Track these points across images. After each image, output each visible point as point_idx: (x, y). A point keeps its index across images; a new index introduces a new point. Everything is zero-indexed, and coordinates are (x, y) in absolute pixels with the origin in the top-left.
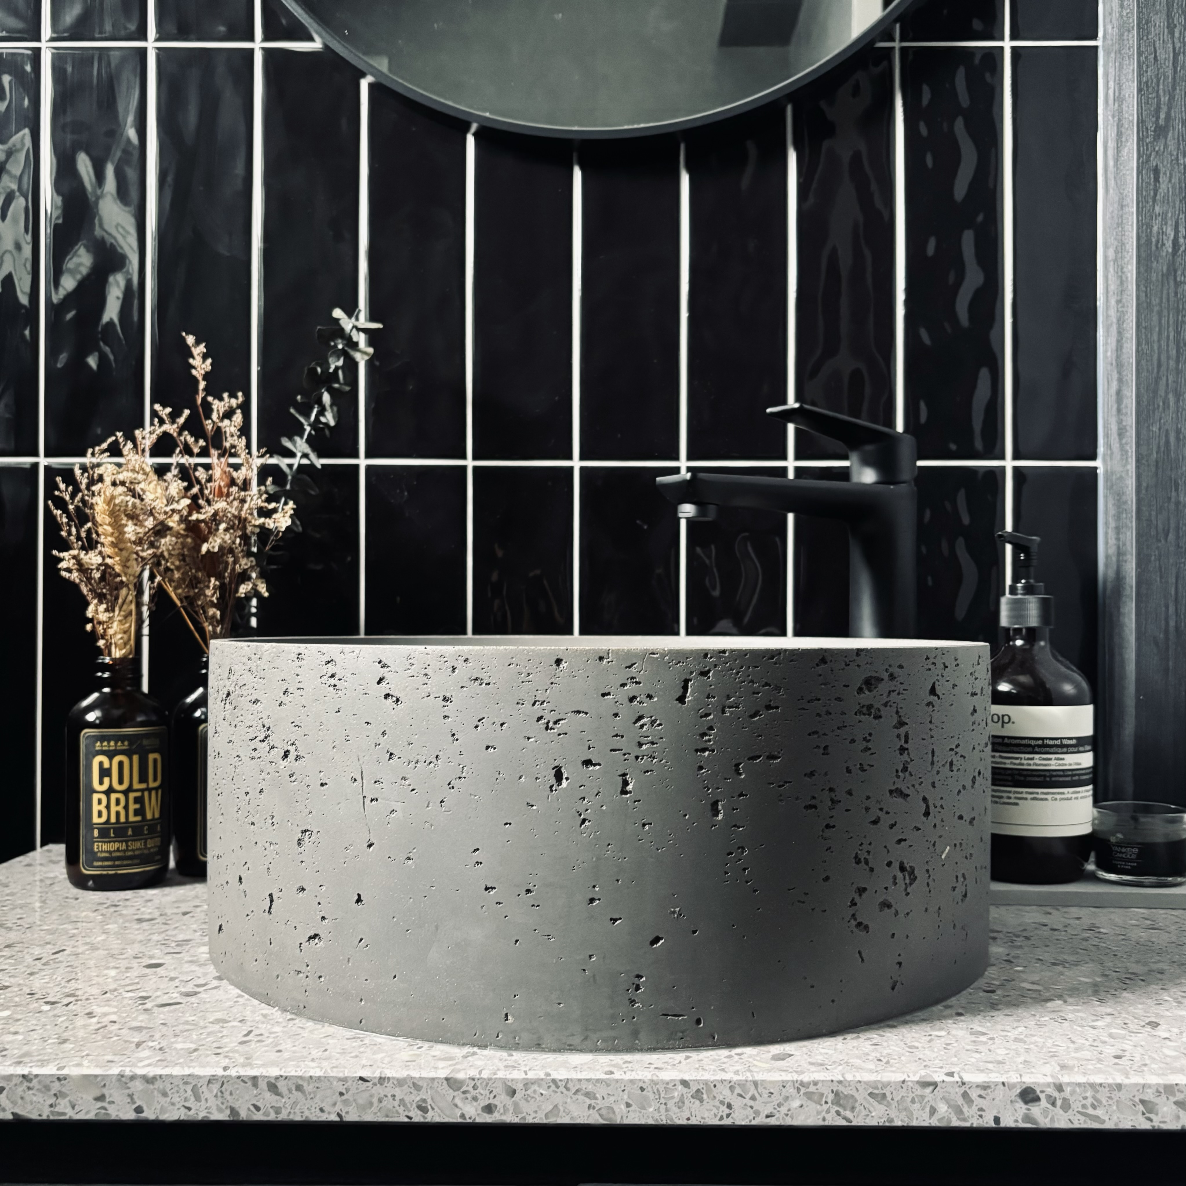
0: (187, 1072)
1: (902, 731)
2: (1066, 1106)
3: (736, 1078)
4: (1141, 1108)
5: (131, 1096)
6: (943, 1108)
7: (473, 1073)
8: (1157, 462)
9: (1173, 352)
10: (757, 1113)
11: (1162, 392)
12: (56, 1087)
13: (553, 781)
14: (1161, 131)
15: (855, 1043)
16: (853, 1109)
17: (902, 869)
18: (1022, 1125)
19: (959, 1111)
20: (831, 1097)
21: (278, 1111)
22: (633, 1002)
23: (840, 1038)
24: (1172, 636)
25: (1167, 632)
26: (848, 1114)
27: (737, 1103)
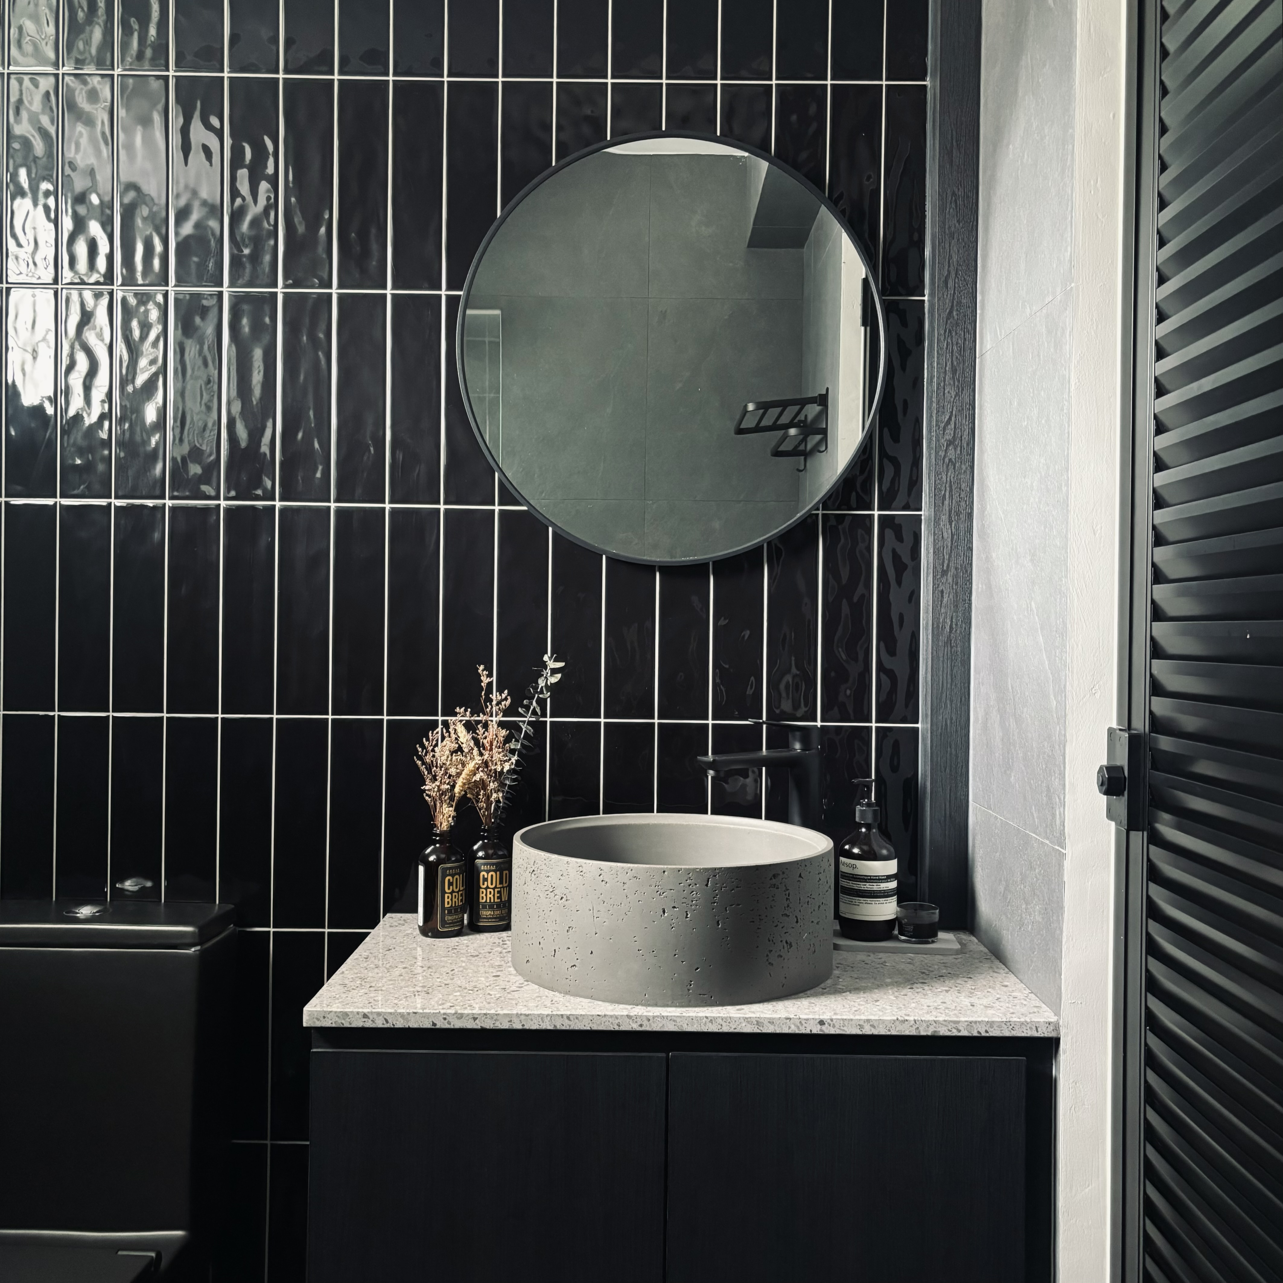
0: (539, 1013)
1: (787, 892)
2: (834, 1026)
3: (724, 1016)
4: (859, 1027)
5: (520, 1021)
6: (793, 1027)
7: (636, 1013)
8: (941, 734)
9: (949, 681)
10: (731, 1028)
11: (944, 699)
12: (495, 1017)
13: (662, 913)
14: (944, 573)
15: (767, 1006)
16: (763, 1027)
17: (787, 942)
18: (819, 1032)
19: (798, 1028)
20: (755, 1023)
21: (570, 1026)
22: (689, 990)
23: (762, 1004)
24: (948, 819)
25: (945, 817)
26: (761, 1028)
27: (724, 1024)
